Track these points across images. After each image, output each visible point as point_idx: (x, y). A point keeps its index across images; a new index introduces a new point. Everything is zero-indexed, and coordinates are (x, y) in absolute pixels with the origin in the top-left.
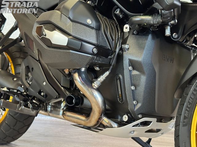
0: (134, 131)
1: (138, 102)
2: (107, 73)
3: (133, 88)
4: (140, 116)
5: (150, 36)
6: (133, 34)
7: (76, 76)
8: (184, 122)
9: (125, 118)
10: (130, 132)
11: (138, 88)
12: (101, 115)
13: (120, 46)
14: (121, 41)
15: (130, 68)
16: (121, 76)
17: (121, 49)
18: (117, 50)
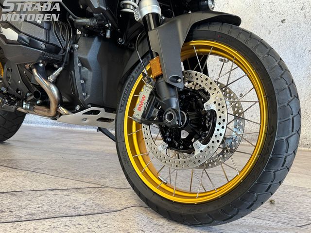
0: (86, 119)
1: (87, 94)
2: (61, 69)
3: (82, 82)
4: (89, 106)
5: (96, 39)
6: (84, 36)
7: (35, 71)
8: (121, 109)
9: (78, 108)
10: (83, 119)
11: (87, 82)
12: (58, 105)
13: (71, 46)
14: (72, 41)
15: (79, 65)
16: (72, 72)
17: (72, 48)
18: (68, 49)
